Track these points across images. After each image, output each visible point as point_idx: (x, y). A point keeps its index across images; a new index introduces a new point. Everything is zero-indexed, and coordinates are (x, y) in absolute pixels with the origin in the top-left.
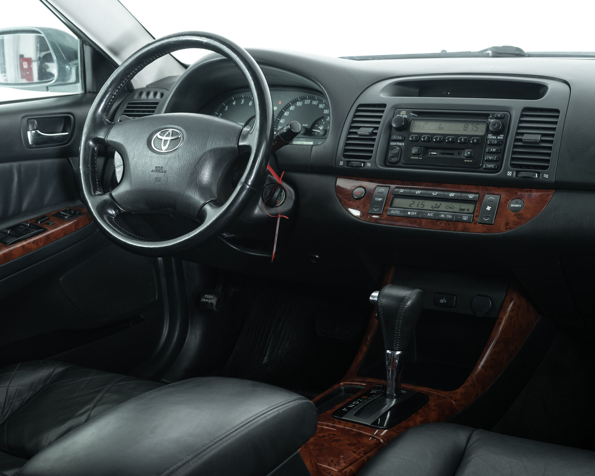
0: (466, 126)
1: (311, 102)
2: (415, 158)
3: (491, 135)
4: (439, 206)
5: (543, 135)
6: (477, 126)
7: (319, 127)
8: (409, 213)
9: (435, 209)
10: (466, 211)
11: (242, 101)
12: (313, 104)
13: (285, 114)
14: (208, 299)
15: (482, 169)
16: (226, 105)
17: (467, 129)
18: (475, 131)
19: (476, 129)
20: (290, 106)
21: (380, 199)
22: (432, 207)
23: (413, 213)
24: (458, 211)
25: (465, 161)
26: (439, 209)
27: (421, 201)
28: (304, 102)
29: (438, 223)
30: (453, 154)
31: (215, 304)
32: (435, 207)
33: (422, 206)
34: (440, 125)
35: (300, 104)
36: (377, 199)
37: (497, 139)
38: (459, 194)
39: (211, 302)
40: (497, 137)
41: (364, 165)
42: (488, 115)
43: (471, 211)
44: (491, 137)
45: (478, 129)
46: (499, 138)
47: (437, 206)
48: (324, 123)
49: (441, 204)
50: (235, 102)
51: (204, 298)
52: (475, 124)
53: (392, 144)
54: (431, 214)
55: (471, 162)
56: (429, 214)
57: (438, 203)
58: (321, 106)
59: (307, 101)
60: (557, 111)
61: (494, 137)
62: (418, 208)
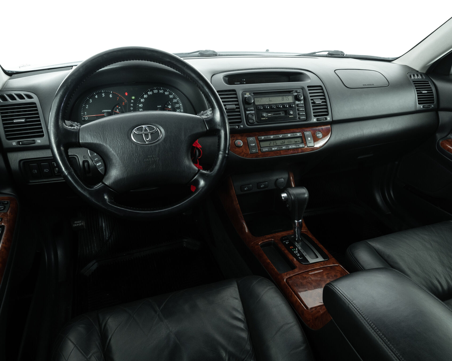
0: (283, 98)
1: (158, 92)
2: (264, 119)
3: (297, 102)
4: (284, 142)
5: (321, 99)
6: (288, 98)
7: (168, 107)
8: (273, 149)
9: (283, 144)
10: (298, 142)
11: (103, 95)
12: (161, 92)
13: (141, 100)
14: (78, 224)
15: (298, 120)
16: (90, 98)
17: (284, 99)
18: (288, 100)
19: (288, 99)
20: (144, 95)
21: (254, 145)
22: (281, 143)
23: (275, 149)
24: (294, 143)
25: (290, 117)
26: (285, 144)
27: (274, 141)
28: (153, 92)
29: (289, 151)
30: (280, 114)
31: (84, 225)
32: (283, 143)
33: (276, 144)
34: (269, 99)
35: (150, 93)
36: (252, 145)
37: (300, 104)
38: (292, 134)
39: (82, 225)
40: (300, 103)
41: (238, 127)
42: (293, 91)
43: (300, 142)
44: (297, 103)
45: (289, 99)
46: (301, 103)
47: (283, 142)
48: (170, 104)
49: (284, 141)
50: (97, 96)
51: (75, 224)
52: (287, 97)
53: (248, 112)
54: (285, 147)
55: (292, 117)
56: (283, 148)
57: (283, 140)
58: (166, 93)
59: (155, 91)
60: (320, 86)
61: (299, 103)
62: (274, 145)
